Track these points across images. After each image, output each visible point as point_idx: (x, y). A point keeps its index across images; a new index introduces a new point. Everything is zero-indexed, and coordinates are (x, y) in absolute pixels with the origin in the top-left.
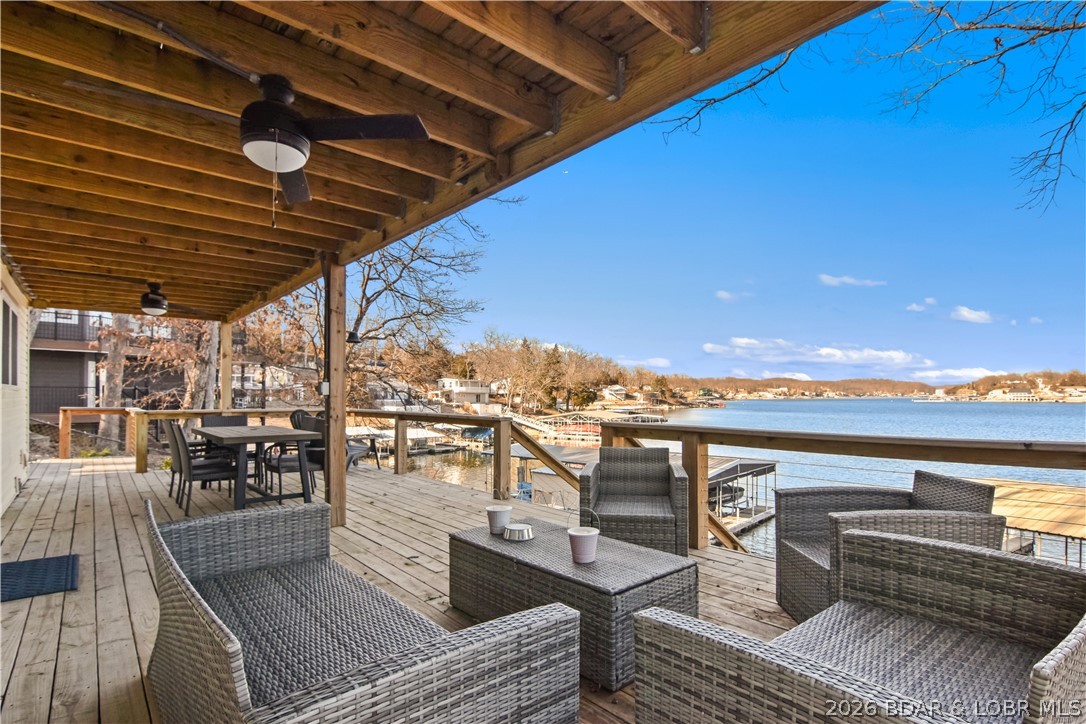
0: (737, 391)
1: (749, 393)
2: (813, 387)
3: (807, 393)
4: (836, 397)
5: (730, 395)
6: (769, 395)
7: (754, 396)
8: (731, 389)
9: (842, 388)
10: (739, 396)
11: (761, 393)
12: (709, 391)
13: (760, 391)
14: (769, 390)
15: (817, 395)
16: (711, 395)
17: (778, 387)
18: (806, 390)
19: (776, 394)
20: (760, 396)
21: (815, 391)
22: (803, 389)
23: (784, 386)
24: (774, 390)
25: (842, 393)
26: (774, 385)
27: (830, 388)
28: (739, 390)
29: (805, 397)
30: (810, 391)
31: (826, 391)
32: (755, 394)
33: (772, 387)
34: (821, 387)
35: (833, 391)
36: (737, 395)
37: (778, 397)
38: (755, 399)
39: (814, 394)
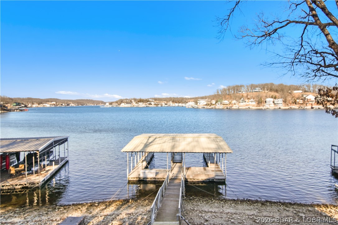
0: (33, 104)
1: (39, 104)
2: (66, 102)
3: (63, 104)
4: (75, 106)
5: (30, 105)
6: (47, 105)
7: (41, 106)
8: (30, 102)
9: (76, 103)
10: (34, 106)
11: (44, 104)
12: (19, 103)
14: (48, 103)
15: (67, 105)
16: (20, 105)
17: (52, 102)
18: (63, 103)
19: (51, 105)
20: (44, 106)
21: (67, 104)
22: (62, 103)
23: (54, 102)
24: (50, 103)
25: (77, 104)
26: (50, 101)
27: (72, 102)
28: (34, 103)
29: (63, 106)
30: (64, 103)
31: (70, 104)
32: (42, 105)
33: (49, 102)
34: (69, 102)
35: (73, 104)
36: (33, 105)
37: (52, 106)
38: (42, 107)
39: (66, 105)
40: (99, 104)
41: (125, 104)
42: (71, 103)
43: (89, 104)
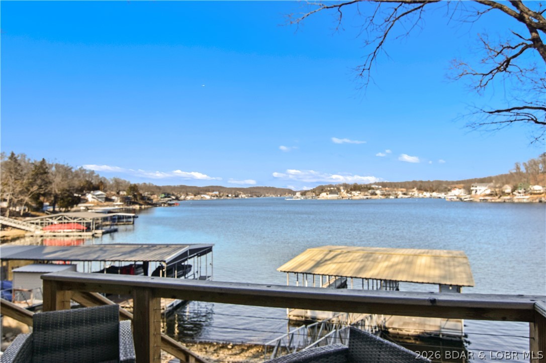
0: (187, 195)
1: (195, 195)
2: (233, 191)
3: (230, 195)
4: (246, 198)
5: (183, 197)
6: (207, 197)
7: (198, 197)
8: (183, 193)
9: (249, 192)
10: (189, 198)
11: (202, 196)
12: (168, 194)
13: (201, 194)
14: (207, 193)
15: (236, 197)
16: (170, 197)
17: (213, 191)
18: (229, 194)
19: (212, 196)
20: (202, 198)
21: (235, 194)
22: (227, 193)
23: (216, 191)
24: (210, 193)
25: (249, 195)
26: (210, 190)
27: (243, 192)
28: (188, 193)
29: (229, 198)
30: (231, 194)
31: (240, 194)
32: (199, 196)
33: (209, 191)
34: (238, 192)
35: (245, 194)
36: (187, 197)
37: (213, 198)
38: (199, 199)
39: (234, 196)
40: (285, 194)
41: (327, 194)
42: (242, 193)
43: (269, 194)
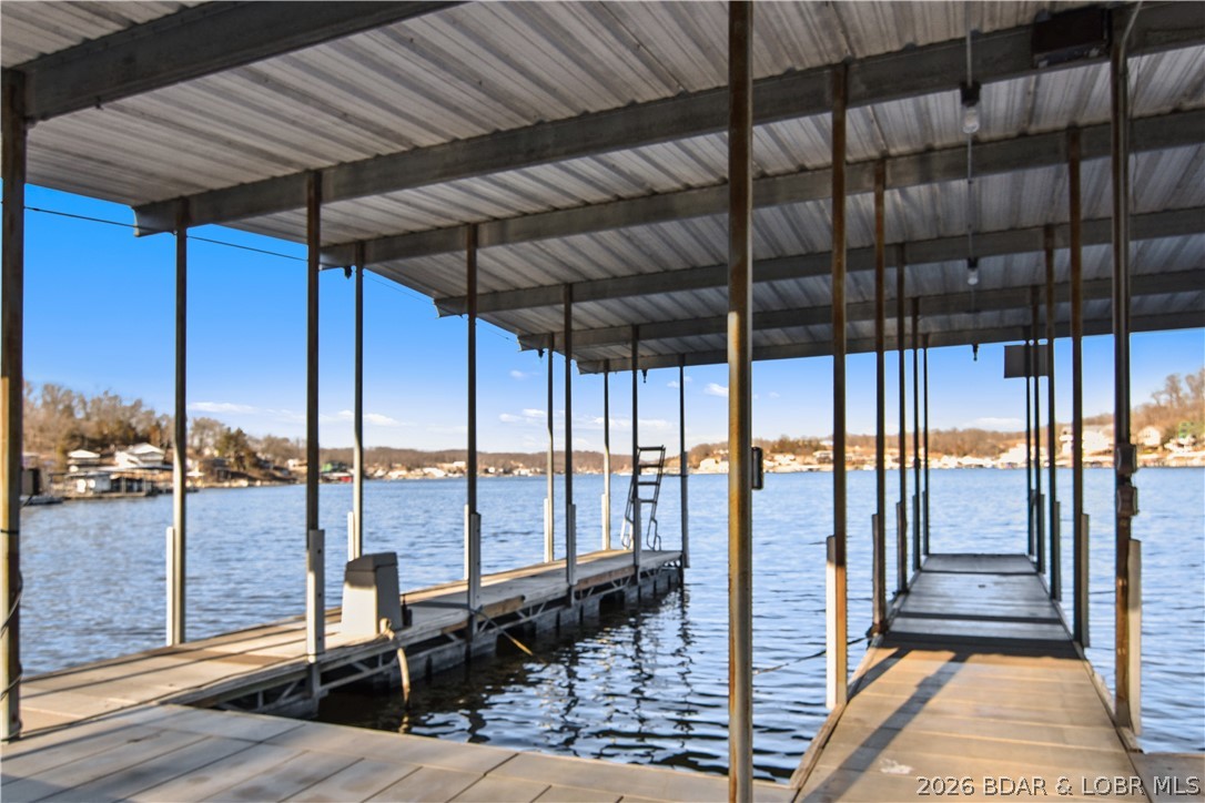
0: (391, 468)
1: (409, 470)
2: (501, 461)
3: (492, 470)
4: (530, 475)
5: (380, 473)
6: (437, 473)
7: (417, 474)
8: (382, 464)
9: (538, 463)
10: (394, 475)
11: (426, 470)
12: (341, 464)
13: (425, 466)
14: (439, 465)
15: (505, 472)
16: (345, 471)
17: (453, 461)
18: (490, 466)
19: (450, 471)
20: (425, 475)
21: (503, 467)
22: (486, 463)
23: (460, 460)
24: (447, 466)
25: (538, 470)
26: (447, 459)
27: (523, 462)
28: (394, 465)
29: (489, 476)
30: (495, 465)
31: (518, 467)
32: (418, 471)
33: (444, 461)
34: (512, 462)
35: (527, 467)
36: (390, 474)
37: (450, 475)
38: (418, 478)
39: (501, 470)
40: (622, 468)
41: (717, 462)
42: (521, 465)
43: (585, 468)
